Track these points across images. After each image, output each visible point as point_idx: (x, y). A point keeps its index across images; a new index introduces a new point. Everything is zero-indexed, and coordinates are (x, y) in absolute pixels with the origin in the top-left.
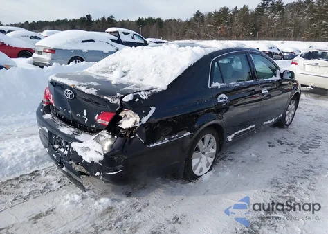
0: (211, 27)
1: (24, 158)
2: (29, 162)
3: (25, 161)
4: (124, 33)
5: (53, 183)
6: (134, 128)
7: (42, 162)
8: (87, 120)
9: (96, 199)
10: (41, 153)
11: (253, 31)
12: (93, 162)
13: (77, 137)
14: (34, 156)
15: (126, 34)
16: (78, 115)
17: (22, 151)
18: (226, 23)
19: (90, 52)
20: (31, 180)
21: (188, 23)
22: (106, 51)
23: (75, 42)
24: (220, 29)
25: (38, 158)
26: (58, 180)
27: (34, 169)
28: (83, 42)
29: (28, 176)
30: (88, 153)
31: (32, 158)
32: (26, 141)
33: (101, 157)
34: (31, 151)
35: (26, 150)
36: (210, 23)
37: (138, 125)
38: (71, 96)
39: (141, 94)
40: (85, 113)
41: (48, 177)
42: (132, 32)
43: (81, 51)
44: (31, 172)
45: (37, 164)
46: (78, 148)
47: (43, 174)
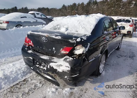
0: (70, 11)
1: (17, 74)
2: (20, 75)
3: (18, 75)
4: (37, 14)
5: (37, 84)
6: (83, 53)
7: (26, 74)
8: (55, 51)
9: (62, 89)
10: (24, 70)
11: (86, 13)
12: (63, 71)
13: (52, 60)
14: (22, 72)
15: (38, 14)
16: (50, 50)
17: (15, 70)
18: (76, 10)
19: (25, 22)
20: (25, 84)
21: (60, 10)
22: (32, 22)
23: (17, 18)
24: (73, 12)
25: (23, 72)
26: (39, 82)
27: (24, 78)
28: (21, 18)
29: (23, 82)
30: (61, 67)
31: (21, 72)
32: (14, 65)
33: (69, 69)
34: (19, 70)
35: (17, 69)
36: (69, 10)
37: (85, 52)
38: (46, 41)
39: (83, 37)
40: (54, 49)
41: (33, 81)
42: (40, 13)
43: (21, 22)
44: (23, 80)
45: (24, 76)
46: (54, 65)
47: (29, 80)
